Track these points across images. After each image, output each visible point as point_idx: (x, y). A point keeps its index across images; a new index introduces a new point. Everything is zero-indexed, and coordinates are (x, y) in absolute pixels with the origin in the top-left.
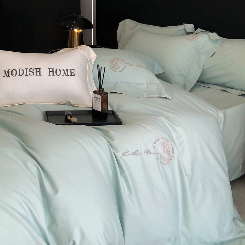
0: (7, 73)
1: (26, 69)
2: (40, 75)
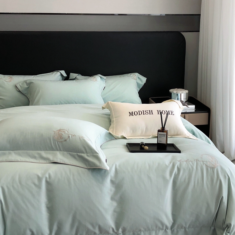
0: (131, 114)
1: (143, 111)
2: (152, 114)
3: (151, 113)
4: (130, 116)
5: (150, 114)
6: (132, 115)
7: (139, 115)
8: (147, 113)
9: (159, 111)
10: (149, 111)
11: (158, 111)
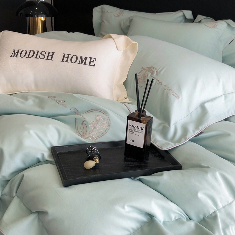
1: (38, 51)
2: (51, 59)
3: (50, 57)
4: (11, 56)
5: (47, 59)
6: (15, 56)
7: (28, 57)
8: (42, 57)
9: (66, 56)
10: (47, 53)
11: (64, 54)
